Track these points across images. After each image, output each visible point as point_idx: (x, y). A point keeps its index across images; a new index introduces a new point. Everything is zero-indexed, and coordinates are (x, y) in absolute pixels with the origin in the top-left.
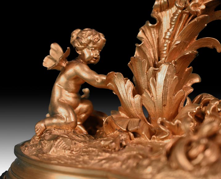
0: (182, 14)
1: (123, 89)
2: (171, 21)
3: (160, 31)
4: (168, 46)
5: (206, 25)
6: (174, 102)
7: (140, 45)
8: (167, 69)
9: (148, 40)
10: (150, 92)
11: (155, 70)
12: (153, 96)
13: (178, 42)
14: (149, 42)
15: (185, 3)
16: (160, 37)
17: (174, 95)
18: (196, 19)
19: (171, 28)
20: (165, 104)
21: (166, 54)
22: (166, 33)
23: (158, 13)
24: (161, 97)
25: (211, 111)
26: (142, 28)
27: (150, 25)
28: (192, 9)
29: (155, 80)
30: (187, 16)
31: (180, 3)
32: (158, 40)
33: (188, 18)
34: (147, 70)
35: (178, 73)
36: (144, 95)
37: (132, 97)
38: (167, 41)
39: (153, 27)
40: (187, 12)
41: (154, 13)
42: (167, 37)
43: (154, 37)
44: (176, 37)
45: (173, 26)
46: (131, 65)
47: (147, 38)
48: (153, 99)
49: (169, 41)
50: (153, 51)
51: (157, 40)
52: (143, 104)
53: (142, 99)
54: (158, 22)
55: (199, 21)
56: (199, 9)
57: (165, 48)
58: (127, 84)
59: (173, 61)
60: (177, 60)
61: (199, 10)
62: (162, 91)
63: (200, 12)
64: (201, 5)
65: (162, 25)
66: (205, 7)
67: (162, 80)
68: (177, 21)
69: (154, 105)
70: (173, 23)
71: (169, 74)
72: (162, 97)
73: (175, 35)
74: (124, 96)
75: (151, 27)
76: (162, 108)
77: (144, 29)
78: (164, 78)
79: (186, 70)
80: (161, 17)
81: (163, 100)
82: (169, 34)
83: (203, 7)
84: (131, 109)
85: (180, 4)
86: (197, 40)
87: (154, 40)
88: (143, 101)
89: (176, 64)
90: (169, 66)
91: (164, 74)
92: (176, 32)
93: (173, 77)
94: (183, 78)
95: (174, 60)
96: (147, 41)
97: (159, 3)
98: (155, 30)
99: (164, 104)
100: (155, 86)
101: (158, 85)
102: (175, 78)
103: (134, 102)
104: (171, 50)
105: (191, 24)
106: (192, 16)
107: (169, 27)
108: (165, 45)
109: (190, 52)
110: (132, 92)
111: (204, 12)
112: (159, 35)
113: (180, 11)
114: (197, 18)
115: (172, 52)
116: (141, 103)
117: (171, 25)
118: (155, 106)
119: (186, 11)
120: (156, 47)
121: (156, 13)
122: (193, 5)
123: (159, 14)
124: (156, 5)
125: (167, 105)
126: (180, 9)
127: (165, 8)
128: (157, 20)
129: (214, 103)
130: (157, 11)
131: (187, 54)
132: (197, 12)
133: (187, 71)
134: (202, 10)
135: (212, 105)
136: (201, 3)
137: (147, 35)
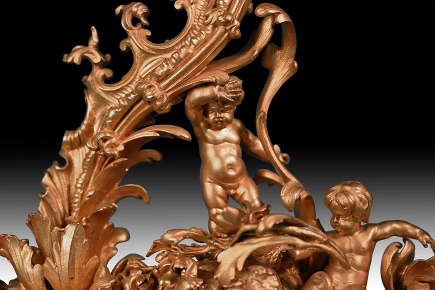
0: (96, 156)
1: (19, 257)
2: (83, 164)
3: (71, 176)
4: (80, 196)
5: (127, 170)
6: (86, 273)
7: (43, 196)
8: (74, 231)
9: (56, 187)
10: (54, 261)
11: (61, 231)
12: (57, 266)
13: (91, 193)
14: (57, 189)
15: (98, 144)
16: (71, 183)
17: (85, 264)
18: (112, 165)
19: (83, 173)
20: (73, 276)
21: (77, 207)
22: (78, 180)
23: (68, 151)
24: (67, 268)
25: (130, 284)
26: (49, 170)
27: (57, 168)
28: (107, 151)
29: (59, 245)
30: (103, 159)
31: (92, 142)
32: (69, 187)
33: (105, 161)
34: (51, 231)
35: (93, 233)
36: (45, 265)
37: (31, 267)
38: (79, 190)
39: (62, 171)
40: (102, 153)
41: (64, 151)
42: (79, 186)
43: (62, 183)
44: (90, 185)
45: (86, 171)
46: (31, 224)
47: (54, 184)
48: (57, 271)
49: (81, 190)
50: (62, 202)
51: (67, 188)
52: (46, 276)
53: (43, 271)
54: (67, 164)
55: (116, 166)
56: (117, 150)
57: (77, 200)
58: (23, 250)
59: (84, 218)
60: (90, 217)
61: (116, 153)
62: (67, 260)
63: (117, 155)
64: (118, 145)
65: (74, 168)
66: (123, 148)
67: (67, 245)
68: (90, 164)
69: (58, 278)
70: (85, 167)
71: (77, 237)
72: (69, 268)
73: (89, 181)
74: (19, 266)
75: (59, 171)
76: (68, 282)
77: (51, 173)
78: (70, 243)
79: (105, 227)
80: (72, 157)
81: (69, 271)
82: (81, 181)
83: (121, 148)
84: (30, 284)
85: (92, 144)
86: (119, 186)
87: (64, 187)
88: (45, 272)
89: (89, 222)
90: (76, 227)
91: (70, 237)
92: (90, 178)
93: (83, 241)
94: (101, 238)
95: (86, 217)
96: (54, 189)
97: (68, 139)
98: (64, 175)
99: (71, 277)
100: (59, 252)
101: (62, 251)
102: (85, 241)
103: (33, 275)
104: (83, 202)
105: (107, 170)
106: (109, 158)
107: (81, 171)
108: (77, 196)
109: (104, 208)
110: (30, 261)
111: (122, 154)
112: (69, 181)
113: (93, 152)
114: (113, 162)
115: (84, 206)
116: (41, 276)
117: (84, 169)
118: (60, 280)
119: (100, 152)
120: (66, 197)
121: (67, 151)
122: (108, 146)
123: (70, 153)
124: (65, 142)
125: (75, 278)
126: (94, 150)
127: (76, 145)
128: (67, 160)
129: (135, 273)
130: (67, 149)
131: (101, 209)
132: (114, 155)
133: (106, 229)
134: (120, 152)
135: (133, 277)
136: (119, 142)
137: (54, 181)
